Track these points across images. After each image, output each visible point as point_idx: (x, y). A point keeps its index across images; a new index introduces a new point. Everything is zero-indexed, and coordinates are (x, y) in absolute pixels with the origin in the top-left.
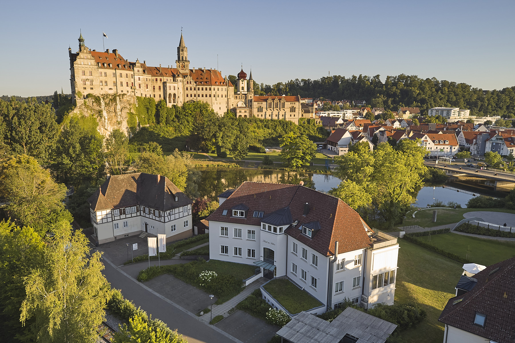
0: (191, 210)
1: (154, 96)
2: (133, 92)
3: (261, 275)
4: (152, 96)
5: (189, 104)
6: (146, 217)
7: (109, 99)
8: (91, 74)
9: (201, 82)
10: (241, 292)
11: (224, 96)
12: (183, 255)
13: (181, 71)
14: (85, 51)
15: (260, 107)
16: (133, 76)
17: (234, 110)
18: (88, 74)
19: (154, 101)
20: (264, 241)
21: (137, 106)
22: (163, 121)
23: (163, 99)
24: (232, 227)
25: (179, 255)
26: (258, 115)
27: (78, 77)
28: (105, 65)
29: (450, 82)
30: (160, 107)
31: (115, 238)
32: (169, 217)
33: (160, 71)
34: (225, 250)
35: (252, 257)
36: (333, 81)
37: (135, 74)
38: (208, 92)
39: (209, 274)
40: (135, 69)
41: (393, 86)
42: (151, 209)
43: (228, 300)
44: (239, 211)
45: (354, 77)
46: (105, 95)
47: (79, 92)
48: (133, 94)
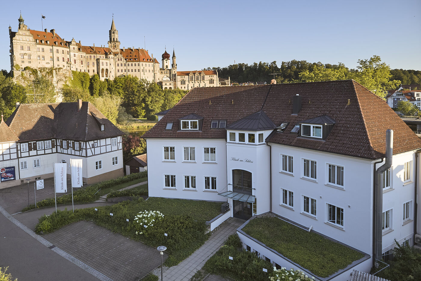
0: (121, 144)
1: (89, 72)
2: (69, 66)
3: (230, 214)
4: (87, 71)
5: (120, 78)
6: (63, 153)
7: (46, 72)
8: (29, 49)
9: (131, 59)
10: (206, 242)
11: (151, 71)
12: (111, 196)
13: (113, 51)
14: (24, 29)
15: (183, 80)
16: (69, 53)
17: (160, 83)
18: (27, 49)
19: (88, 75)
20: (234, 159)
21: (72, 79)
22: (97, 93)
23: (96, 74)
24: (180, 145)
25: (105, 197)
26: (181, 88)
27: (17, 51)
28: (43, 42)
29: (332, 65)
30: (94, 81)
31: (22, 181)
32: (93, 149)
33: (93, 50)
34: (170, 181)
35: (213, 188)
36: (238, 68)
37: (71, 51)
38: (137, 68)
39: (150, 215)
40: (71, 46)
41: (288, 69)
42: (70, 142)
43: (186, 256)
44: (190, 121)
45: (255, 64)
46: (42, 68)
47: (17, 65)
48: (69, 68)
